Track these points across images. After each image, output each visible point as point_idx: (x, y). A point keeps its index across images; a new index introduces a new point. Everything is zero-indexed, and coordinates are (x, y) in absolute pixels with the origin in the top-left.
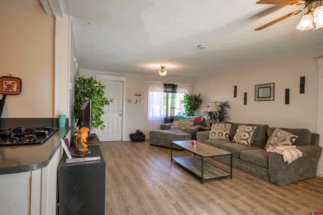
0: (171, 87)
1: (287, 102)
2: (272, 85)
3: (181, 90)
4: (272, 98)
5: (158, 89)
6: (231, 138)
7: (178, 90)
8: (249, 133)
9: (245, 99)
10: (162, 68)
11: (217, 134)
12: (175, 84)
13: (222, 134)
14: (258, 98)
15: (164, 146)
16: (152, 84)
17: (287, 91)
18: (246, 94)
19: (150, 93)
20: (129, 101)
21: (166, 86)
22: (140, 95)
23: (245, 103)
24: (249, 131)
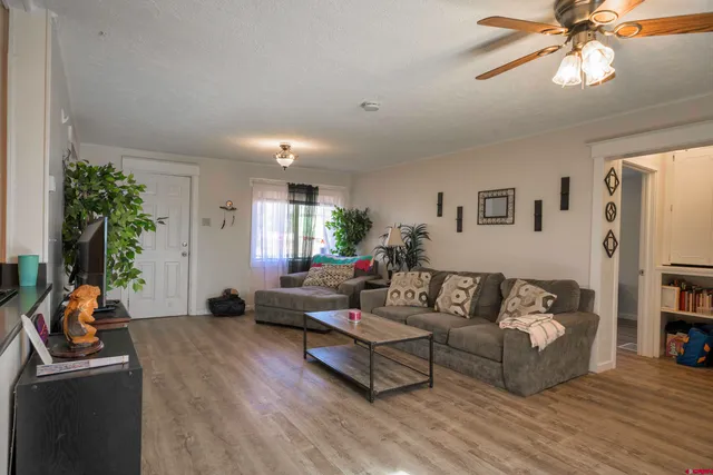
0: (304, 193)
1: (538, 227)
2: (510, 193)
3: (327, 198)
4: (510, 219)
5: (276, 195)
6: (431, 303)
7: (319, 199)
8: (466, 290)
9: (460, 221)
10: (285, 148)
11: (402, 294)
12: (314, 185)
13: (413, 293)
14: (485, 219)
15: (288, 323)
16: (262, 183)
17: (538, 205)
18: (460, 210)
19: (258, 205)
20: (206, 222)
21: (293, 188)
22: (233, 209)
23: (460, 229)
24: (466, 286)
